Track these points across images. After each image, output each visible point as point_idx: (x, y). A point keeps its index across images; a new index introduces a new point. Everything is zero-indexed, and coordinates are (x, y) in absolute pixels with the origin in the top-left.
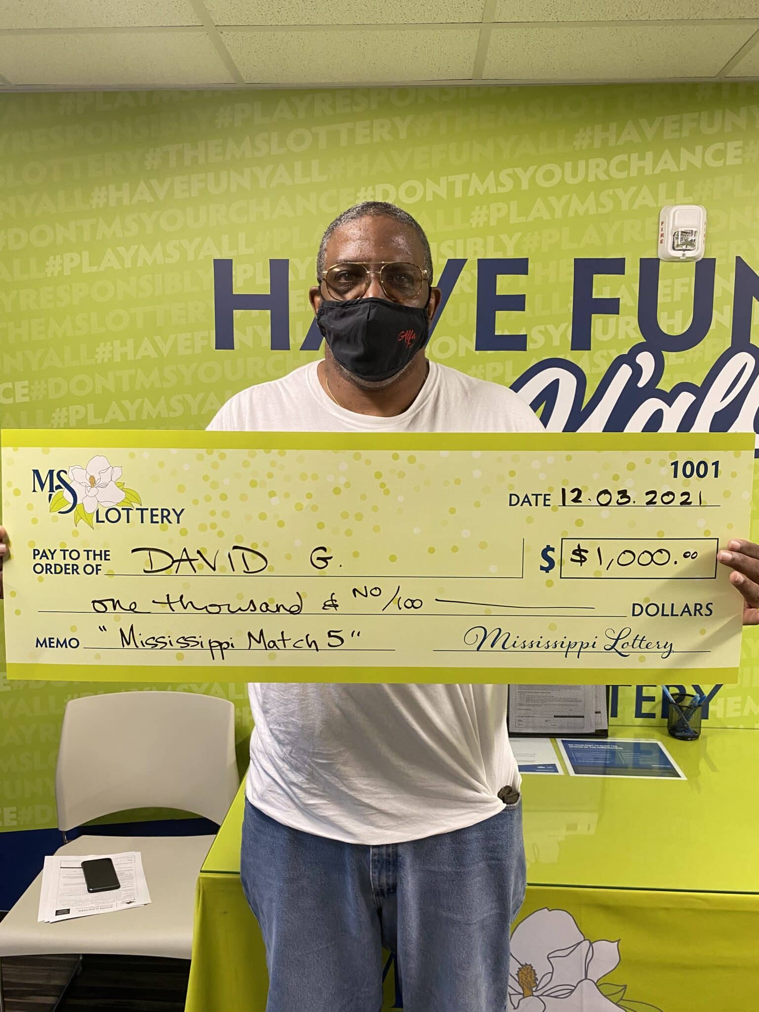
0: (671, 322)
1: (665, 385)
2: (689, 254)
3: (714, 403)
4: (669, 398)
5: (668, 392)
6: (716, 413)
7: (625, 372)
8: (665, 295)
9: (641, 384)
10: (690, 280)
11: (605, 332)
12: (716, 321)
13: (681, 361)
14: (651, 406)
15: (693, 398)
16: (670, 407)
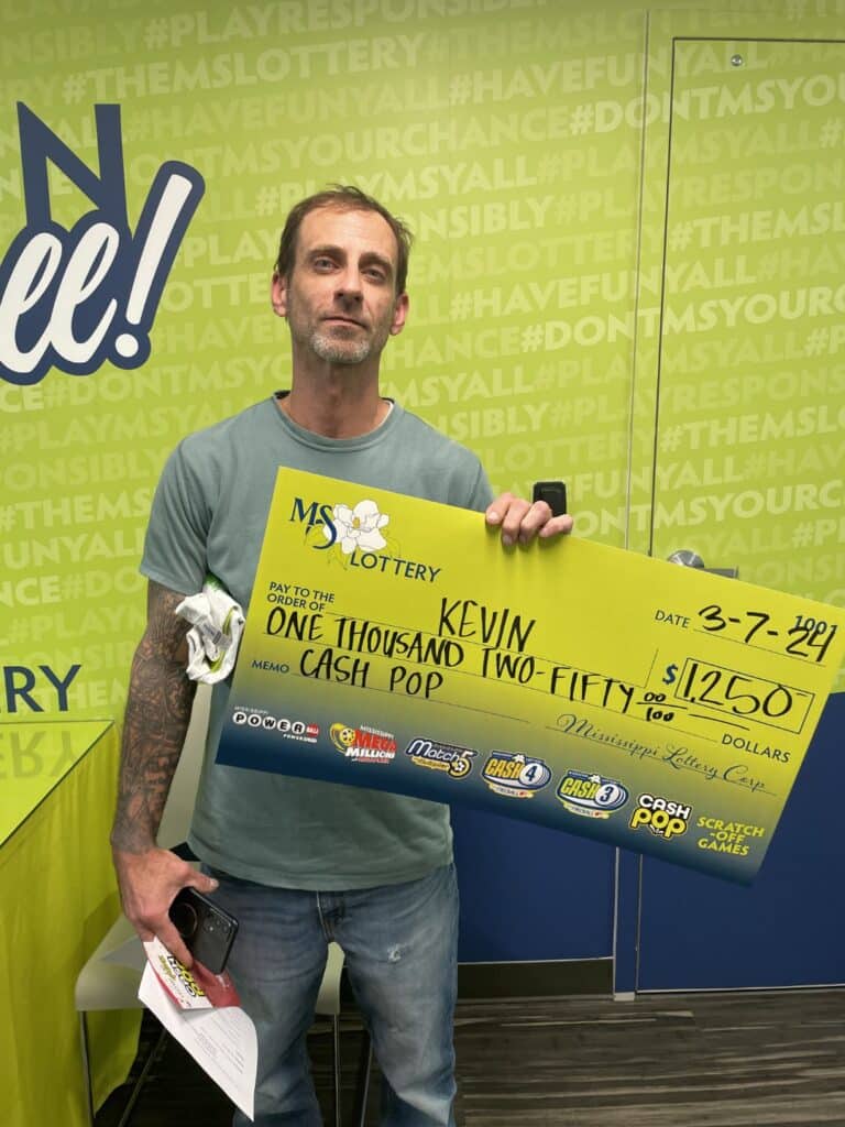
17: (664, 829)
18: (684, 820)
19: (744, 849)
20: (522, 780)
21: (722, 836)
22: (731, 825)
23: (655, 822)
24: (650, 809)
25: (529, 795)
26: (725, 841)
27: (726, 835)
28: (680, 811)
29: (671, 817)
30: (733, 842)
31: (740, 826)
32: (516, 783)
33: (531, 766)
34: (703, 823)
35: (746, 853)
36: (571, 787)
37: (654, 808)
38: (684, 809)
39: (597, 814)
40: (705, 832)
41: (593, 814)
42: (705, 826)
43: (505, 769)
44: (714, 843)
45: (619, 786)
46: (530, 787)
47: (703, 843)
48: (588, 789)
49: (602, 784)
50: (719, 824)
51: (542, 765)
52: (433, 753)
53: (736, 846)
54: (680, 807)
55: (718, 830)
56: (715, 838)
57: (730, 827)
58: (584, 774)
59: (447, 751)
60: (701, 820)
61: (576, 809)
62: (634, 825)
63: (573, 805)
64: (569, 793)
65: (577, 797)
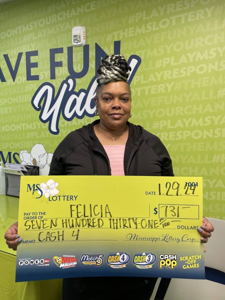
1: (77, 90)
4: (78, 94)
9: (70, 90)
17: (171, 266)
19: (197, 265)
20: (121, 262)
21: (189, 262)
22: (190, 257)
25: (124, 266)
26: (191, 264)
29: (172, 260)
32: (119, 263)
36: (137, 259)
40: (183, 263)
42: (183, 260)
43: (114, 259)
44: (188, 265)
47: (184, 267)
49: (147, 255)
53: (194, 265)
55: (187, 260)
60: (181, 258)
61: (141, 267)
62: (161, 267)
63: (139, 266)
64: (137, 262)
65: (140, 262)
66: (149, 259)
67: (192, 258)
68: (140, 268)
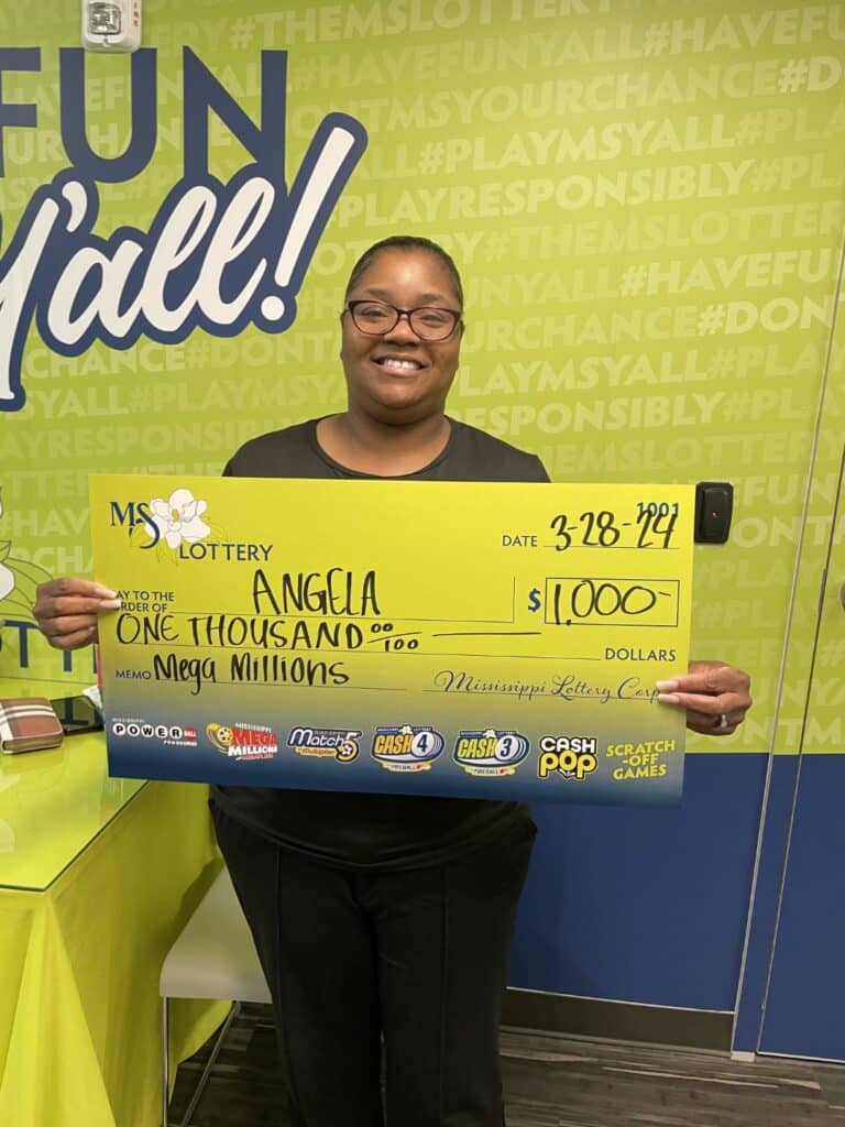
0: (103, 140)
1: (103, 230)
2: (112, 39)
3: (165, 259)
4: (109, 249)
5: (107, 239)
6: (170, 273)
7: (49, 210)
8: (94, 101)
9: (72, 226)
10: (125, 80)
11: (20, 152)
12: (163, 140)
13: (120, 197)
14: (85, 258)
15: (139, 250)
16: (110, 259)
17: (575, 770)
18: (592, 754)
19: (661, 768)
20: (414, 751)
21: (635, 761)
22: (640, 746)
23: (563, 765)
24: (554, 752)
25: (427, 766)
26: (640, 765)
27: (639, 757)
28: (585, 746)
29: (579, 755)
30: (648, 763)
31: (649, 745)
32: (409, 757)
33: (420, 736)
34: (612, 752)
35: (664, 772)
36: (468, 749)
37: (559, 750)
38: (589, 742)
39: (502, 771)
40: (616, 762)
41: (496, 773)
42: (615, 754)
43: (394, 745)
44: (630, 770)
45: (515, 735)
46: (426, 758)
47: (618, 774)
48: (486, 747)
49: (499, 738)
50: (628, 749)
51: (431, 731)
52: (315, 741)
53: (652, 767)
54: (584, 741)
55: (629, 756)
56: (628, 765)
57: (640, 748)
58: (477, 730)
59: (329, 737)
60: (609, 750)
61: (480, 772)
62: (543, 773)
63: (474, 768)
64: (468, 756)
65: (476, 758)
66: (505, 750)
67: (646, 748)
68: (476, 774)
